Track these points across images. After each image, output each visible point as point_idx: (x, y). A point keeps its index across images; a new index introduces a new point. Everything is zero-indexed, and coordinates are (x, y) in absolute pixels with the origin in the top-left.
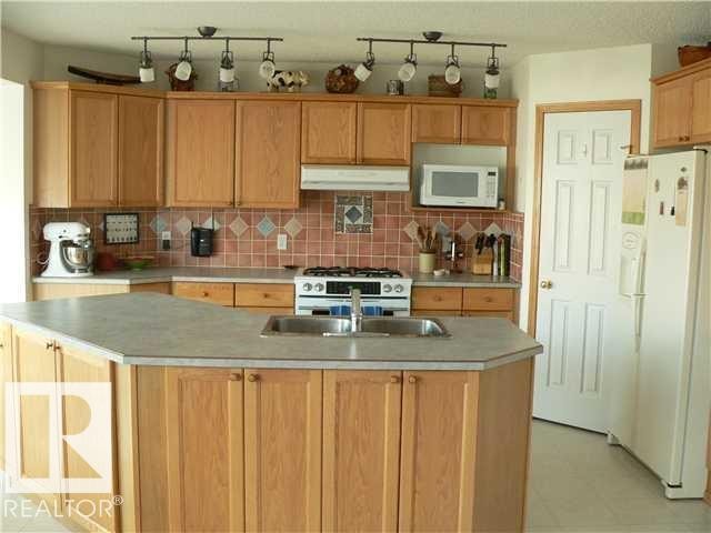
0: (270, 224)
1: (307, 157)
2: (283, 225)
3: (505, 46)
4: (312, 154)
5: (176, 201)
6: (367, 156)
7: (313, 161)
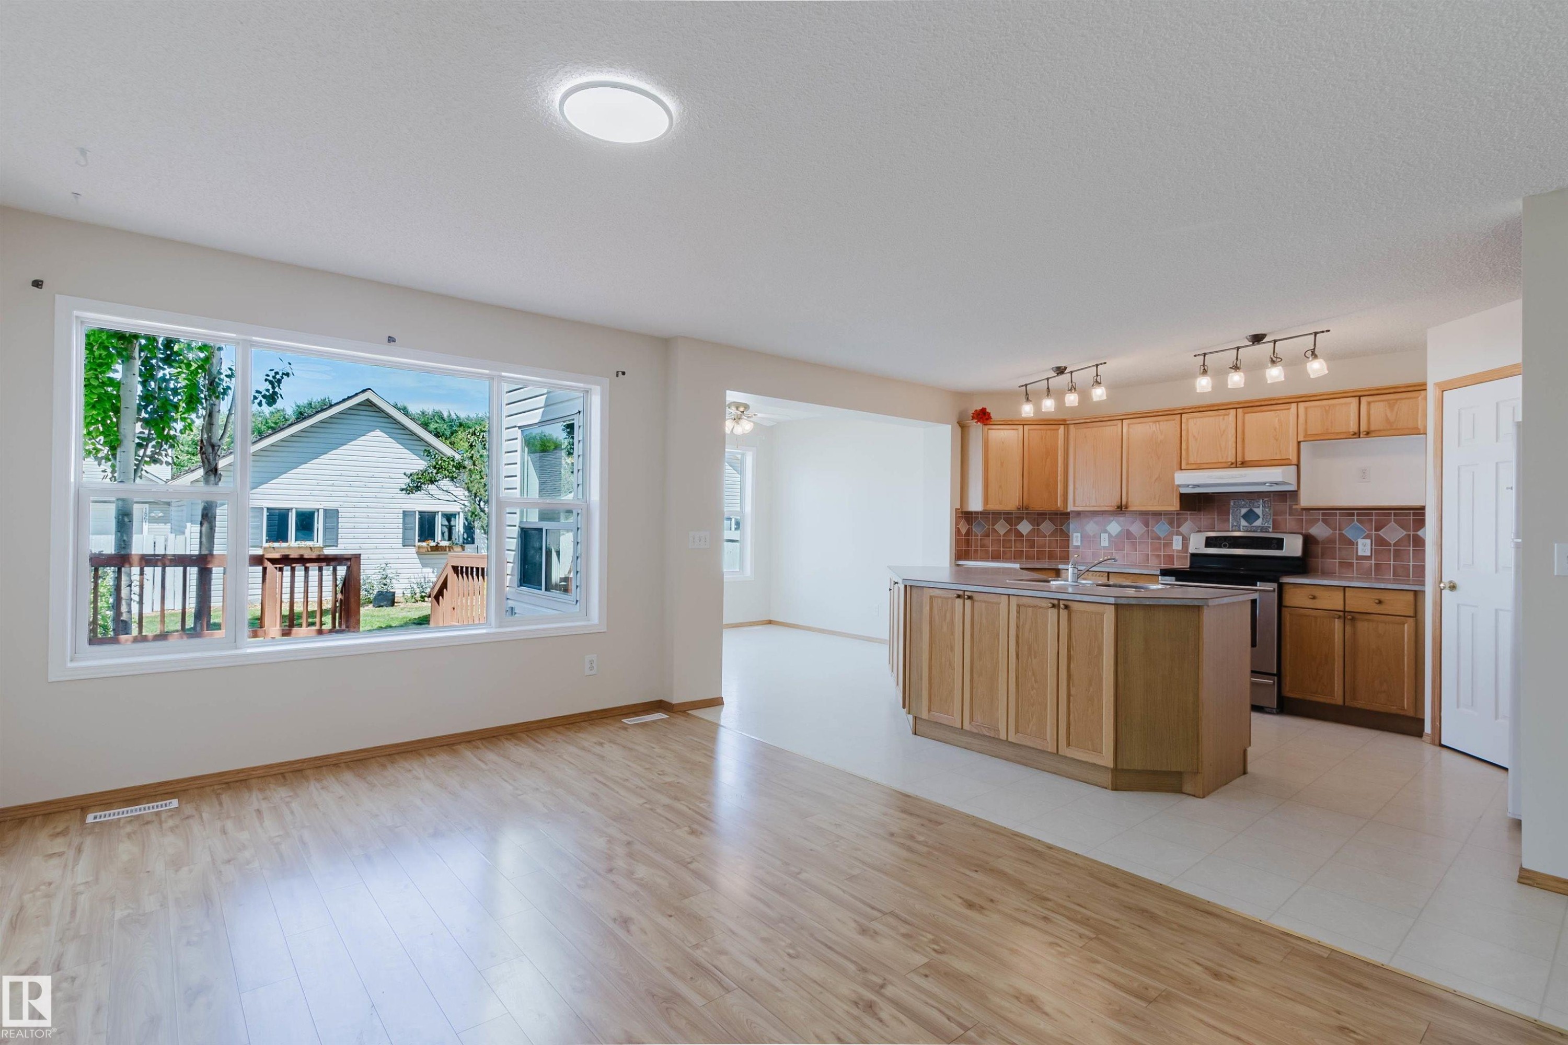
0: (1166, 527)
1: (1188, 464)
2: (1179, 526)
3: (1328, 331)
4: (1192, 460)
5: (1074, 505)
6: (1247, 459)
7: (1194, 467)
